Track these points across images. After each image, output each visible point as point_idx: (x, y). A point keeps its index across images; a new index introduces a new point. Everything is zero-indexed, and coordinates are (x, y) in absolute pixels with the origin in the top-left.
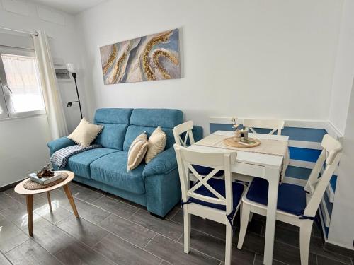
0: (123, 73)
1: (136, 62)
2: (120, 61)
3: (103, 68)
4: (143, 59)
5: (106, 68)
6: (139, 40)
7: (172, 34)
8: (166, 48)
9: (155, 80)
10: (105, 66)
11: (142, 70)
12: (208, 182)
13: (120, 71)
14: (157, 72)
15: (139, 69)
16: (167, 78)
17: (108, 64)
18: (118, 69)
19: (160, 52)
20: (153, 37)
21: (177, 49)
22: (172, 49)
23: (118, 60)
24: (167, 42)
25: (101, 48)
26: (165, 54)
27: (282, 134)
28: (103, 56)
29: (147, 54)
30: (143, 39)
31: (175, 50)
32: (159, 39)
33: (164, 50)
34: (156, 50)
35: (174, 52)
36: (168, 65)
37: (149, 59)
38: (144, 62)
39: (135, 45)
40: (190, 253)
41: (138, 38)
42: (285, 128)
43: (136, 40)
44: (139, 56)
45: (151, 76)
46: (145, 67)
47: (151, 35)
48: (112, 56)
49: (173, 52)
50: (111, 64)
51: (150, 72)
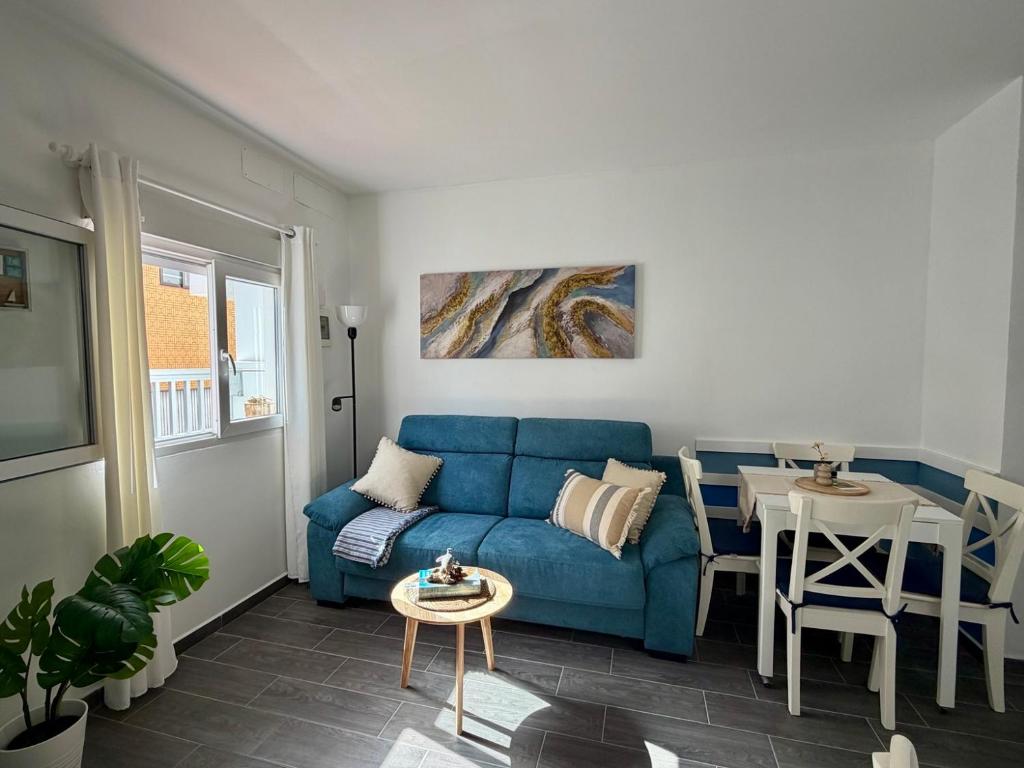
0: (485, 337)
1: (523, 317)
2: (478, 309)
3: (425, 321)
4: (545, 311)
5: (432, 321)
6: (538, 275)
7: (621, 272)
8: (604, 296)
9: (572, 356)
10: (430, 318)
11: (536, 334)
12: (860, 558)
13: (477, 331)
14: (579, 342)
15: (530, 332)
16: (602, 356)
17: (440, 314)
18: (469, 327)
19: (590, 303)
20: (575, 272)
21: (632, 304)
22: (619, 301)
23: (473, 306)
24: (609, 286)
25: (423, 277)
26: (603, 308)
27: (851, 470)
28: (428, 296)
29: (557, 304)
30: (548, 273)
31: (626, 303)
32: (591, 278)
33: (600, 300)
34: (579, 299)
35: (625, 308)
36: (608, 331)
37: (560, 315)
38: (546, 320)
39: (525, 283)
40: (803, 714)
41: (536, 270)
42: (855, 459)
43: (528, 272)
44: (534, 304)
45: (563, 350)
46: (547, 329)
47: (569, 269)
48: (455, 298)
49: (622, 307)
50: (451, 314)
51: (559, 339)
